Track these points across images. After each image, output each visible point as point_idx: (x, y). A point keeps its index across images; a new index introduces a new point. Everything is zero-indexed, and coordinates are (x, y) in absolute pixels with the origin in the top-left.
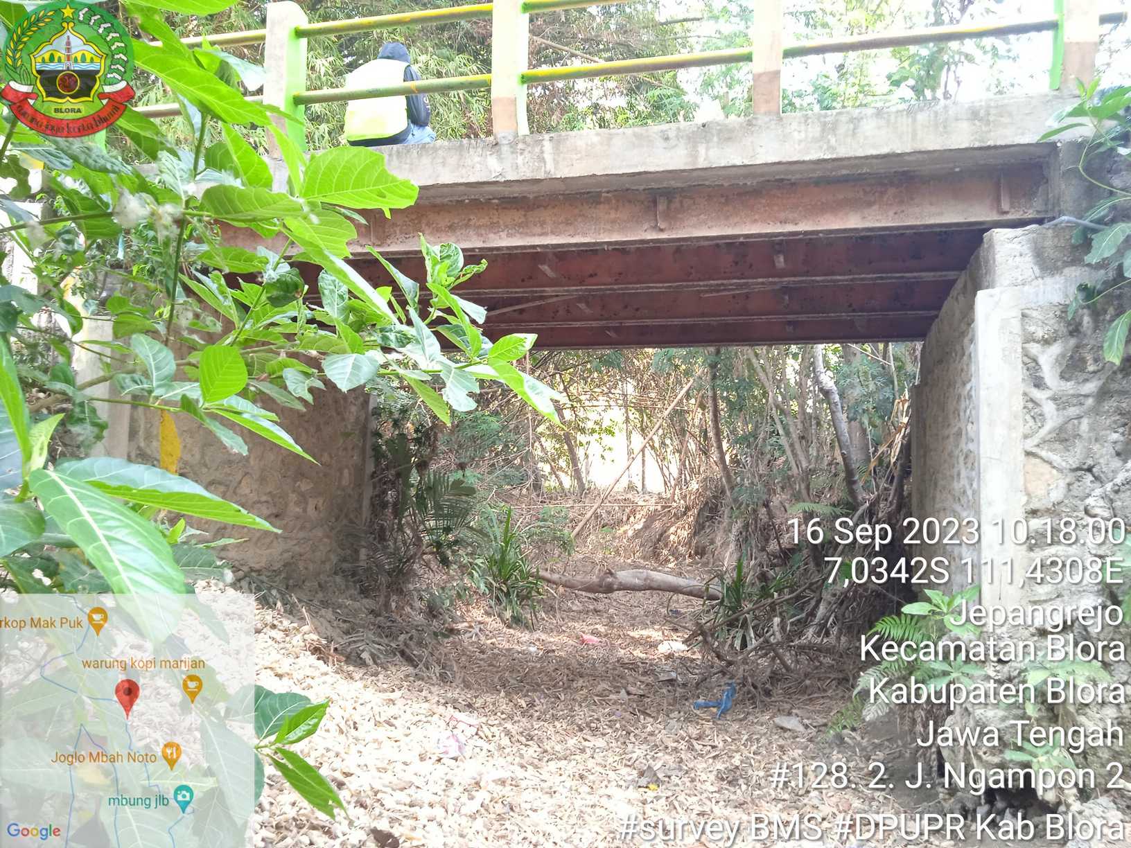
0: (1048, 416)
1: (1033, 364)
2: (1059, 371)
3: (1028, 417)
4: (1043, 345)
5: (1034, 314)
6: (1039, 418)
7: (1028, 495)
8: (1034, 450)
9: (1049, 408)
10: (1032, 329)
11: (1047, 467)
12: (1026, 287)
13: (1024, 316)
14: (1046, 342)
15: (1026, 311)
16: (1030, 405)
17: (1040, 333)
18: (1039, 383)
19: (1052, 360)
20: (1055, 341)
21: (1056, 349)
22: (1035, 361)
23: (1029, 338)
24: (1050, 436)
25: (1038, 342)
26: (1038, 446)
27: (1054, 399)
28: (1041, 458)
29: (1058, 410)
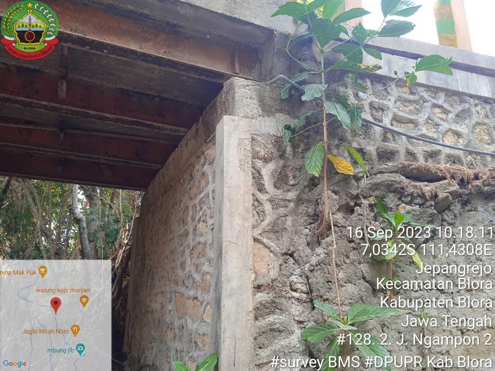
0: (267, 212)
1: (257, 175)
2: (273, 181)
3: (255, 212)
4: (264, 162)
5: (259, 139)
6: (261, 214)
7: (255, 272)
8: (259, 237)
9: (268, 207)
10: (258, 149)
11: (267, 251)
12: (254, 121)
13: (253, 139)
14: (266, 160)
15: (255, 136)
16: (256, 204)
17: (262, 153)
18: (261, 189)
19: (269, 173)
20: (271, 160)
21: (271, 166)
22: (259, 173)
23: (255, 156)
24: (268, 228)
25: (261, 159)
26: (260, 234)
27: (270, 201)
28: (263, 244)
29: (273, 209)
